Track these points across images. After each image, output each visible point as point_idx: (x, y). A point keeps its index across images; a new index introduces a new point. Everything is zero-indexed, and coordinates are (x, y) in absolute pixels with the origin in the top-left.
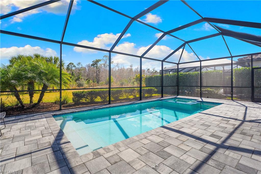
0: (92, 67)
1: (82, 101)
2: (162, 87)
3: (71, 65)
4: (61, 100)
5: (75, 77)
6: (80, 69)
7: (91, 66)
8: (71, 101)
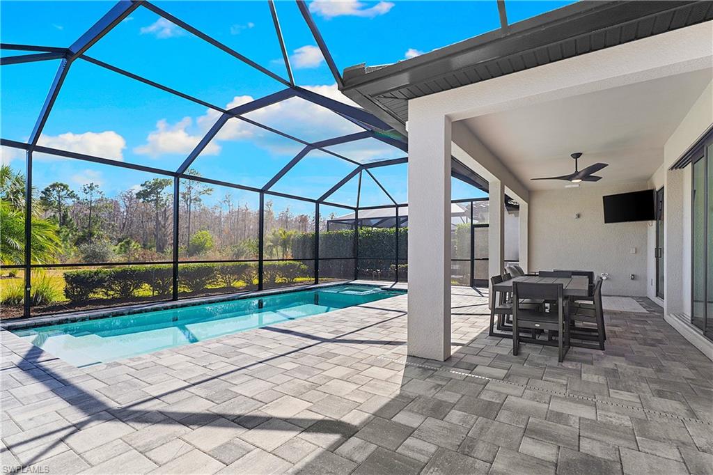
0: (141, 200)
1: (96, 296)
2: (317, 259)
3: (59, 192)
4: (28, 293)
5: (76, 230)
6: (93, 205)
7: (135, 196)
8: (59, 297)
